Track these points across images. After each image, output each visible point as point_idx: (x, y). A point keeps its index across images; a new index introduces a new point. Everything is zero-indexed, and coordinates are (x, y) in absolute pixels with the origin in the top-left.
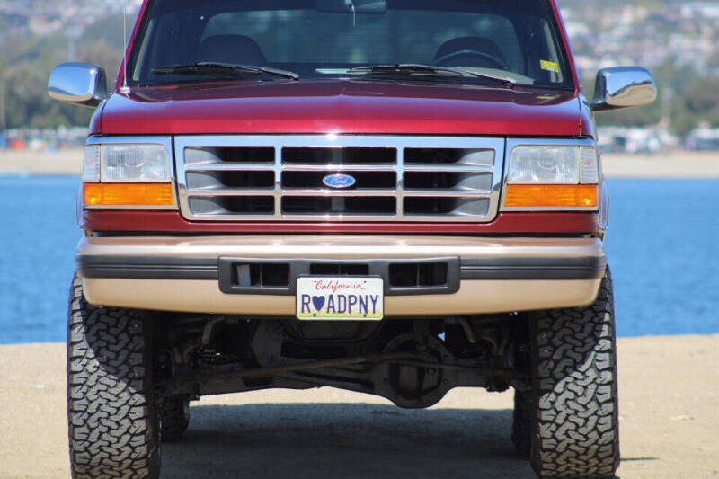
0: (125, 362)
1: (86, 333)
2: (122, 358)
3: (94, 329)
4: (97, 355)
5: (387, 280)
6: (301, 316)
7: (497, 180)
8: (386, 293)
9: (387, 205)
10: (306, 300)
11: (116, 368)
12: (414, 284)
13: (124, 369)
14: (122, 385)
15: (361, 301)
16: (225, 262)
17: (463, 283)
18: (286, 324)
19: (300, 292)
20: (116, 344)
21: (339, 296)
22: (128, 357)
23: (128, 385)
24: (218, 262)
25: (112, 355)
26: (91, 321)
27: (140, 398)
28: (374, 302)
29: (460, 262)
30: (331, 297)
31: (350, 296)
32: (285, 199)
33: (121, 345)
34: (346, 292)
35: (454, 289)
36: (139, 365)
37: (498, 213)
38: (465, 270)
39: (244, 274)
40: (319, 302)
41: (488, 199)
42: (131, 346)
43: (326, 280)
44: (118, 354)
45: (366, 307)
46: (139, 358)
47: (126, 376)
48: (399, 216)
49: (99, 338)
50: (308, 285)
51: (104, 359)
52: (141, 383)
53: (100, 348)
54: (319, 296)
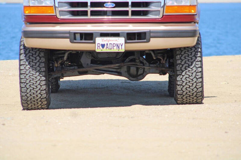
0: (38, 66)
1: (25, 57)
2: (37, 65)
3: (28, 55)
4: (29, 64)
5: (126, 39)
6: (97, 51)
7: (162, 4)
8: (126, 43)
9: (126, 13)
10: (99, 45)
11: (36, 68)
12: (135, 39)
13: (38, 68)
14: (38, 74)
15: (117, 45)
17: (151, 39)
18: (92, 53)
19: (97, 42)
20: (35, 60)
21: (110, 44)
22: (39, 64)
23: (40, 74)
24: (69, 33)
25: (34, 64)
26: (27, 53)
27: (44, 78)
28: (122, 46)
29: (150, 32)
30: (107, 44)
31: (113, 44)
32: (92, 12)
33: (37, 60)
34: (112, 42)
35: (148, 41)
36: (43, 67)
37: (163, 15)
38: (152, 35)
39: (78, 36)
40: (103, 46)
41: (159, 11)
42: (40, 61)
43: (105, 38)
44: (36, 63)
45: (119, 47)
46: (43, 65)
47: (39, 71)
48: (130, 17)
49: (30, 58)
50: (99, 40)
51: (31, 65)
52: (44, 73)
53: (30, 61)
54: (103, 44)
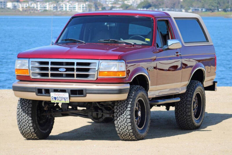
0: (27, 110)
1: (20, 103)
2: (26, 109)
3: (22, 102)
4: (22, 108)
5: (70, 94)
6: (52, 102)
7: (97, 69)
8: (70, 97)
9: (72, 75)
10: (53, 97)
11: (25, 111)
12: (77, 94)
13: (27, 111)
14: (26, 115)
15: (64, 99)
16: (36, 88)
17: (87, 94)
18: (48, 103)
19: (51, 96)
20: (26, 106)
21: (60, 97)
22: (28, 109)
23: (28, 115)
25: (25, 108)
26: (21, 100)
27: (30, 118)
28: (67, 99)
29: (86, 90)
30: (58, 97)
31: (62, 97)
32: (51, 74)
33: (27, 106)
34: (61, 96)
35: (85, 96)
36: (30, 111)
37: (97, 78)
38: (87, 92)
39: (43, 91)
40: (55, 98)
41: (95, 75)
42: (29, 106)
43: (57, 93)
44: (26, 108)
45: (65, 100)
46: (30, 109)
47: (27, 113)
48: (75, 78)
49: (22, 104)
50: (53, 94)
51: (23, 109)
52: (30, 115)
53: (22, 106)
54: (55, 97)
